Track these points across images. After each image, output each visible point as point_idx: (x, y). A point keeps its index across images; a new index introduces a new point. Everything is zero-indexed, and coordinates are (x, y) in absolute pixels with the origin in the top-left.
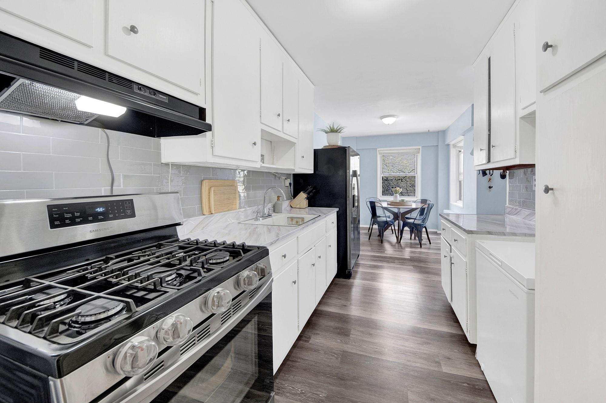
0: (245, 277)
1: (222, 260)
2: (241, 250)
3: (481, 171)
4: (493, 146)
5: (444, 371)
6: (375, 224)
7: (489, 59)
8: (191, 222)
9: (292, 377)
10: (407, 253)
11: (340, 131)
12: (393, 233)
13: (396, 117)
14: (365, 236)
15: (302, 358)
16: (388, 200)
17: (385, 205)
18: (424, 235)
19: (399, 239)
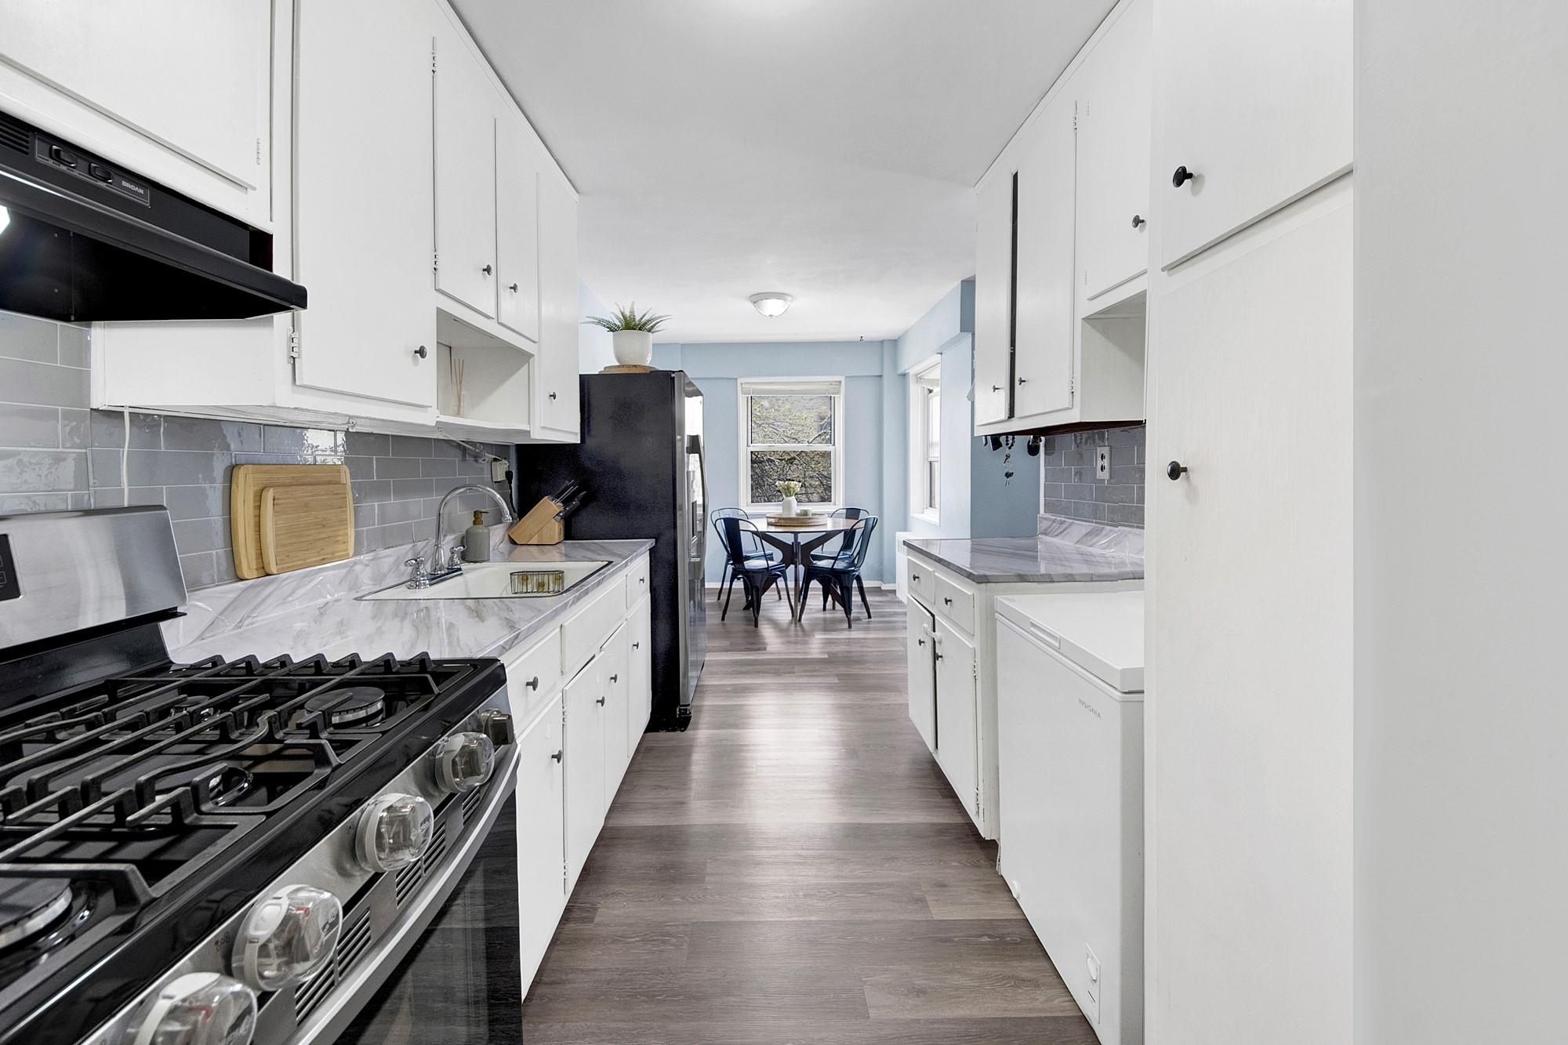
0: (456, 753)
1: (362, 714)
2: (429, 676)
3: (989, 438)
4: (1022, 381)
5: (936, 918)
6: (739, 579)
7: (1015, 177)
8: (198, 603)
9: (558, 1026)
10: (817, 646)
11: (652, 327)
12: (780, 599)
13: (790, 298)
14: (713, 613)
15: (581, 967)
16: (768, 513)
17: (762, 526)
18: (856, 598)
19: (799, 611)
